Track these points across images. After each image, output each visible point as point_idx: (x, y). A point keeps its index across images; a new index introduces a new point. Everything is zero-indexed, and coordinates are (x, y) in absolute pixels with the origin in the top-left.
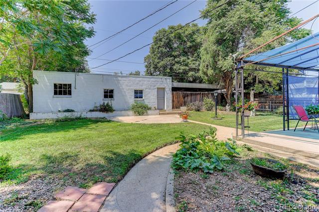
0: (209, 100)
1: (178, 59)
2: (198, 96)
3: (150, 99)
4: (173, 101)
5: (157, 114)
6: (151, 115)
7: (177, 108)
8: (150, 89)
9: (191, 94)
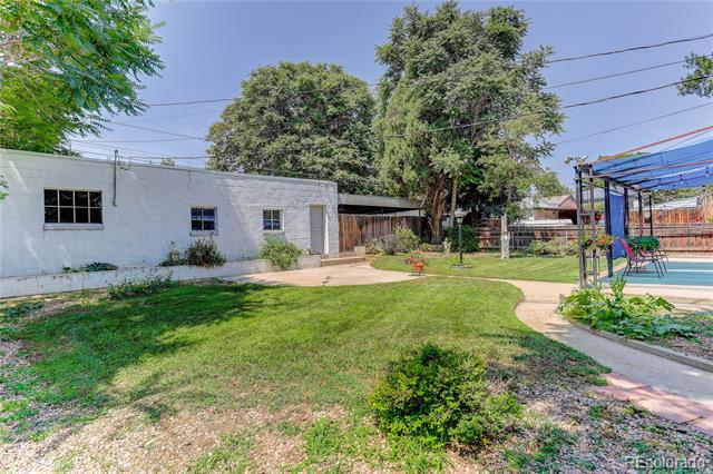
0: (405, 232)
1: (309, 141)
2: (385, 224)
3: (296, 230)
4: (341, 235)
5: (315, 266)
6: (306, 266)
7: (348, 250)
8: (295, 208)
9: (373, 220)
